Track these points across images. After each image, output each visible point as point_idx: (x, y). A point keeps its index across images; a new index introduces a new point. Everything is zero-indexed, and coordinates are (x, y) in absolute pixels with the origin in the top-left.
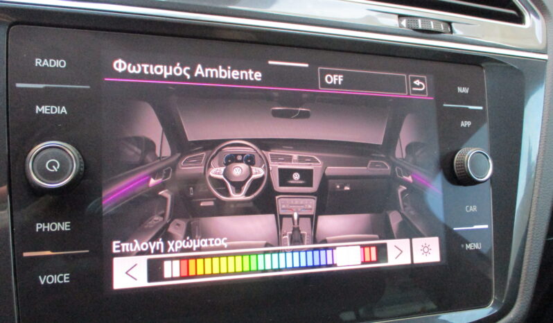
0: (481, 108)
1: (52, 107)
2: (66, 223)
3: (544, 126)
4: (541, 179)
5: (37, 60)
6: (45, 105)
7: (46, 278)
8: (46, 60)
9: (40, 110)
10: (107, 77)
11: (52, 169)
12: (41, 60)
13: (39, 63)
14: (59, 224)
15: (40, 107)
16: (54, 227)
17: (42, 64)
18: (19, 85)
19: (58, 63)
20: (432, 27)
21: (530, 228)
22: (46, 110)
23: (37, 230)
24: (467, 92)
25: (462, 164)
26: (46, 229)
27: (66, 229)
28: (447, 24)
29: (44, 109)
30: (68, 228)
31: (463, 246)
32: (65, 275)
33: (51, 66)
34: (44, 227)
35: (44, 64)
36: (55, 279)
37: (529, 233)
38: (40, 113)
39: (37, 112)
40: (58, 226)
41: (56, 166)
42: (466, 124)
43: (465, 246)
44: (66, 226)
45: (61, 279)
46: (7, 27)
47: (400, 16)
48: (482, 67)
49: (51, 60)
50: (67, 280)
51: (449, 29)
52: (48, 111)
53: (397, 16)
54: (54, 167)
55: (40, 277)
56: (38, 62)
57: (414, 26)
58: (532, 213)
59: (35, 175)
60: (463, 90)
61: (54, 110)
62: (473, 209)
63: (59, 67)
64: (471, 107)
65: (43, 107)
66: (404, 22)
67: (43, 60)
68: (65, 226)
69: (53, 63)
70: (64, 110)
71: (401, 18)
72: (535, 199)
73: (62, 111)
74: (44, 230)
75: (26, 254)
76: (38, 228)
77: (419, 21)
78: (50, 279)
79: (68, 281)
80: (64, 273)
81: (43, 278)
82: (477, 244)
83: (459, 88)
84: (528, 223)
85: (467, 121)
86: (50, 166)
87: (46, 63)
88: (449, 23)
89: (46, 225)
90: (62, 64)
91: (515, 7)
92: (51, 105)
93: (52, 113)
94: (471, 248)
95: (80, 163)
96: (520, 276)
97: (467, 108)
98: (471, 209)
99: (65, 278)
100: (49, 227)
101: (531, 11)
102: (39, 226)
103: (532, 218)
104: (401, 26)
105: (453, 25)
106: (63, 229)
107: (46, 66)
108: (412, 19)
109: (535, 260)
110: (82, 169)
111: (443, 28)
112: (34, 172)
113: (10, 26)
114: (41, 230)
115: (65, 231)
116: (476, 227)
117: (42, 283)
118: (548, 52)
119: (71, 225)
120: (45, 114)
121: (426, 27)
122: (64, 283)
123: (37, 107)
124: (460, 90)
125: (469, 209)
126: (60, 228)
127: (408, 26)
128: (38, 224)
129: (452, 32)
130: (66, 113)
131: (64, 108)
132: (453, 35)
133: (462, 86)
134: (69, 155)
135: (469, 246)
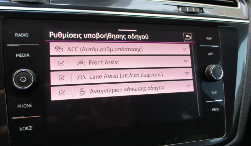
0: (218, 46)
1: (23, 54)
3: (248, 53)
5: (16, 34)
7: (23, 128)
8: (20, 34)
10: (47, 40)
11: (23, 81)
12: (17, 34)
13: (17, 35)
14: (27, 104)
15: (18, 54)
16: (25, 106)
17: (18, 35)
18: (8, 45)
19: (25, 35)
20: (193, 10)
21: (243, 100)
22: (20, 55)
24: (211, 39)
25: (209, 72)
26: (22, 107)
28: (200, 9)
29: (19, 55)
30: (31, 106)
31: (210, 109)
32: (31, 127)
33: (22, 36)
35: (19, 35)
36: (26, 128)
37: (242, 103)
38: (18, 57)
40: (27, 105)
41: (25, 80)
42: (211, 54)
43: (212, 109)
44: (30, 105)
45: (29, 128)
47: (179, 6)
48: (218, 28)
49: (22, 34)
50: (31, 129)
52: (21, 56)
53: (177, 7)
54: (24, 80)
55: (20, 128)
56: (16, 35)
57: (184, 10)
58: (243, 93)
62: (215, 92)
63: (26, 37)
64: (213, 46)
65: (19, 54)
66: (180, 9)
68: (30, 106)
70: (28, 55)
72: (244, 87)
73: (27, 56)
75: (13, 118)
76: (18, 107)
77: (187, 8)
78: (24, 129)
80: (30, 126)
82: (217, 108)
83: (207, 38)
84: (241, 98)
85: (211, 52)
86: (22, 80)
87: (20, 35)
89: (22, 105)
90: (27, 35)
93: (23, 56)
95: (35, 78)
97: (211, 47)
98: (214, 93)
99: (31, 128)
100: (23, 106)
101: (241, 1)
102: (19, 106)
103: (243, 96)
104: (179, 11)
105: (203, 9)
106: (29, 107)
107: (20, 36)
108: (183, 7)
109: (245, 115)
110: (36, 81)
111: (198, 11)
112: (15, 83)
113: (4, 20)
114: (20, 107)
116: (216, 101)
117: (21, 130)
118: (249, 19)
119: (33, 105)
121: (191, 11)
123: (17, 54)
124: (208, 38)
125: (213, 92)
126: (28, 107)
127: (182, 11)
128: (18, 105)
129: (203, 12)
130: (29, 56)
131: (28, 54)
132: (204, 13)
133: (209, 37)
134: (30, 75)
135: (214, 109)
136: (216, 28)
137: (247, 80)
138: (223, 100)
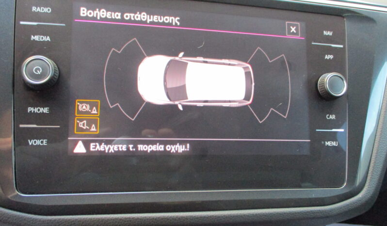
0: (342, 46)
1: (41, 36)
2: (47, 108)
5: (33, 7)
6: (37, 35)
7: (33, 141)
8: (39, 8)
9: (34, 38)
10: (77, 19)
11: (37, 72)
14: (42, 108)
15: (34, 36)
16: (39, 110)
17: (36, 10)
18: (22, 23)
19: (46, 10)
22: (38, 38)
23: (29, 112)
24: (331, 34)
25: (323, 84)
26: (34, 111)
29: (36, 38)
31: (323, 142)
32: (45, 140)
33: (42, 11)
34: (33, 110)
35: (38, 10)
36: (38, 142)
38: (34, 40)
39: (32, 39)
40: (42, 110)
41: (40, 71)
42: (330, 57)
43: (325, 143)
44: (46, 110)
45: (42, 142)
48: (344, 17)
49: (42, 8)
50: (45, 143)
55: (29, 141)
56: (34, 9)
59: (27, 76)
60: (329, 33)
61: (42, 38)
62: (333, 117)
63: (47, 12)
64: (333, 46)
65: (36, 36)
67: (37, 8)
68: (45, 110)
69: (43, 10)
70: (48, 39)
75: (21, 126)
76: (29, 110)
78: (35, 142)
80: (43, 139)
81: (31, 141)
82: (335, 142)
83: (324, 32)
85: (330, 55)
86: (36, 70)
87: (38, 9)
89: (34, 109)
90: (49, 10)
93: (41, 40)
94: (329, 145)
97: (331, 46)
98: (331, 117)
99: (44, 142)
100: (36, 110)
106: (44, 112)
107: (38, 11)
112: (26, 74)
114: (31, 111)
115: (46, 113)
116: (334, 130)
117: (30, 144)
119: (50, 110)
120: (37, 41)
122: (43, 145)
123: (32, 36)
124: (325, 33)
125: (329, 117)
126: (43, 111)
128: (29, 108)
130: (50, 40)
131: (48, 37)
133: (327, 30)
134: (48, 65)
135: (328, 143)
136: (340, 18)
138: (345, 131)
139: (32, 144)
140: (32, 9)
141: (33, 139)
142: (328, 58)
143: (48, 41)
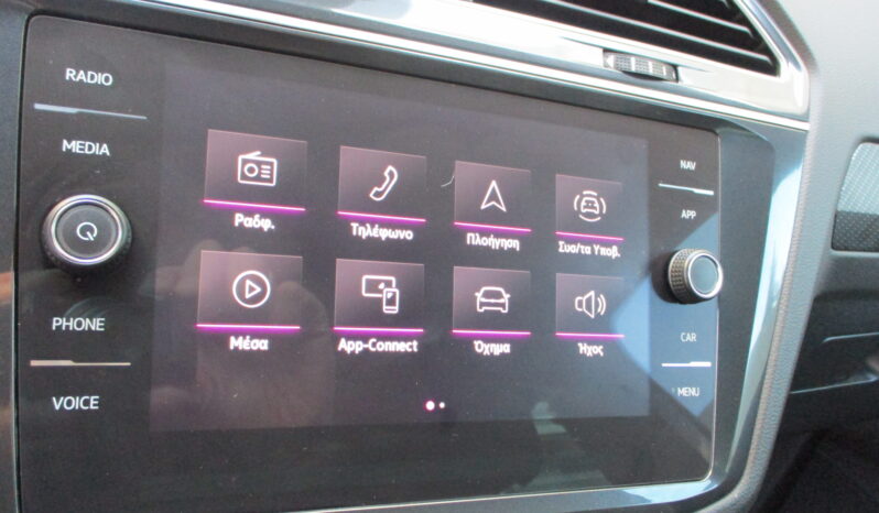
0: (711, 193)
1: (87, 143)
2: (99, 320)
3: (797, 225)
4: (788, 300)
5: (68, 70)
6: (77, 139)
7: (64, 400)
8: (82, 72)
9: (69, 147)
11: (86, 236)
12: (74, 72)
13: (72, 75)
14: (88, 320)
15: (69, 142)
16: (79, 324)
17: (75, 77)
18: (38, 106)
19: (100, 78)
20: (651, 71)
21: (769, 371)
22: (78, 147)
23: (54, 328)
24: (693, 168)
25: (680, 272)
26: (67, 327)
27: (98, 329)
28: (671, 68)
29: (75, 146)
30: (100, 327)
31: (672, 389)
32: (93, 398)
33: (89, 81)
34: (65, 324)
35: (79, 77)
36: (77, 403)
37: (767, 377)
38: (69, 151)
39: (64, 149)
40: (86, 324)
42: (688, 214)
43: (676, 391)
44: (98, 324)
45: (87, 403)
46: (26, 17)
47: (606, 51)
48: (717, 134)
49: (90, 73)
50: (94, 405)
51: (674, 75)
52: (80, 149)
53: (601, 51)
54: (88, 233)
55: (54, 399)
56: (70, 74)
57: (624, 66)
58: (773, 349)
59: (60, 243)
60: (688, 165)
61: (90, 148)
62: (692, 337)
63: (102, 85)
64: (697, 191)
65: (74, 142)
66: (611, 59)
67: (78, 72)
68: (96, 324)
69: (92, 78)
70: (105, 150)
71: (608, 54)
72: (778, 329)
73: (102, 151)
74: (64, 328)
75: (34, 363)
76: (54, 325)
77: (633, 59)
78: (69, 403)
79: (96, 408)
80: (90, 395)
81: (58, 401)
82: (694, 389)
83: (682, 162)
84: (767, 363)
85: (691, 209)
86: (83, 232)
87: (81, 76)
88: (675, 67)
89: (68, 321)
90: (107, 79)
91: (767, 51)
92: (85, 140)
93: (87, 152)
94: (685, 395)
96: (751, 439)
97: (692, 192)
98: (688, 338)
99: (92, 402)
100: (72, 324)
101: (790, 57)
102: (57, 321)
103: (772, 357)
104: (607, 65)
105: (680, 69)
106: (93, 328)
107: (81, 81)
108: (619, 56)
111: (665, 73)
112: (58, 240)
113: (31, 16)
114: (59, 328)
115: (96, 331)
116: (693, 364)
117: (57, 407)
118: (810, 120)
119: (106, 324)
120: (75, 154)
121: (642, 70)
122: (89, 410)
123: (65, 142)
124: (683, 165)
125: (685, 338)
126: (91, 321)
127: (616, 67)
128: (55, 319)
129: (677, 79)
130: (108, 154)
131: (105, 146)
132: (680, 84)
133: (687, 159)
134: (112, 217)
135: (683, 392)
136: (710, 134)
137: (787, 306)
138: (713, 365)
139: (62, 406)
140: (64, 73)
141: (65, 396)
142: (687, 217)
143: (104, 154)
